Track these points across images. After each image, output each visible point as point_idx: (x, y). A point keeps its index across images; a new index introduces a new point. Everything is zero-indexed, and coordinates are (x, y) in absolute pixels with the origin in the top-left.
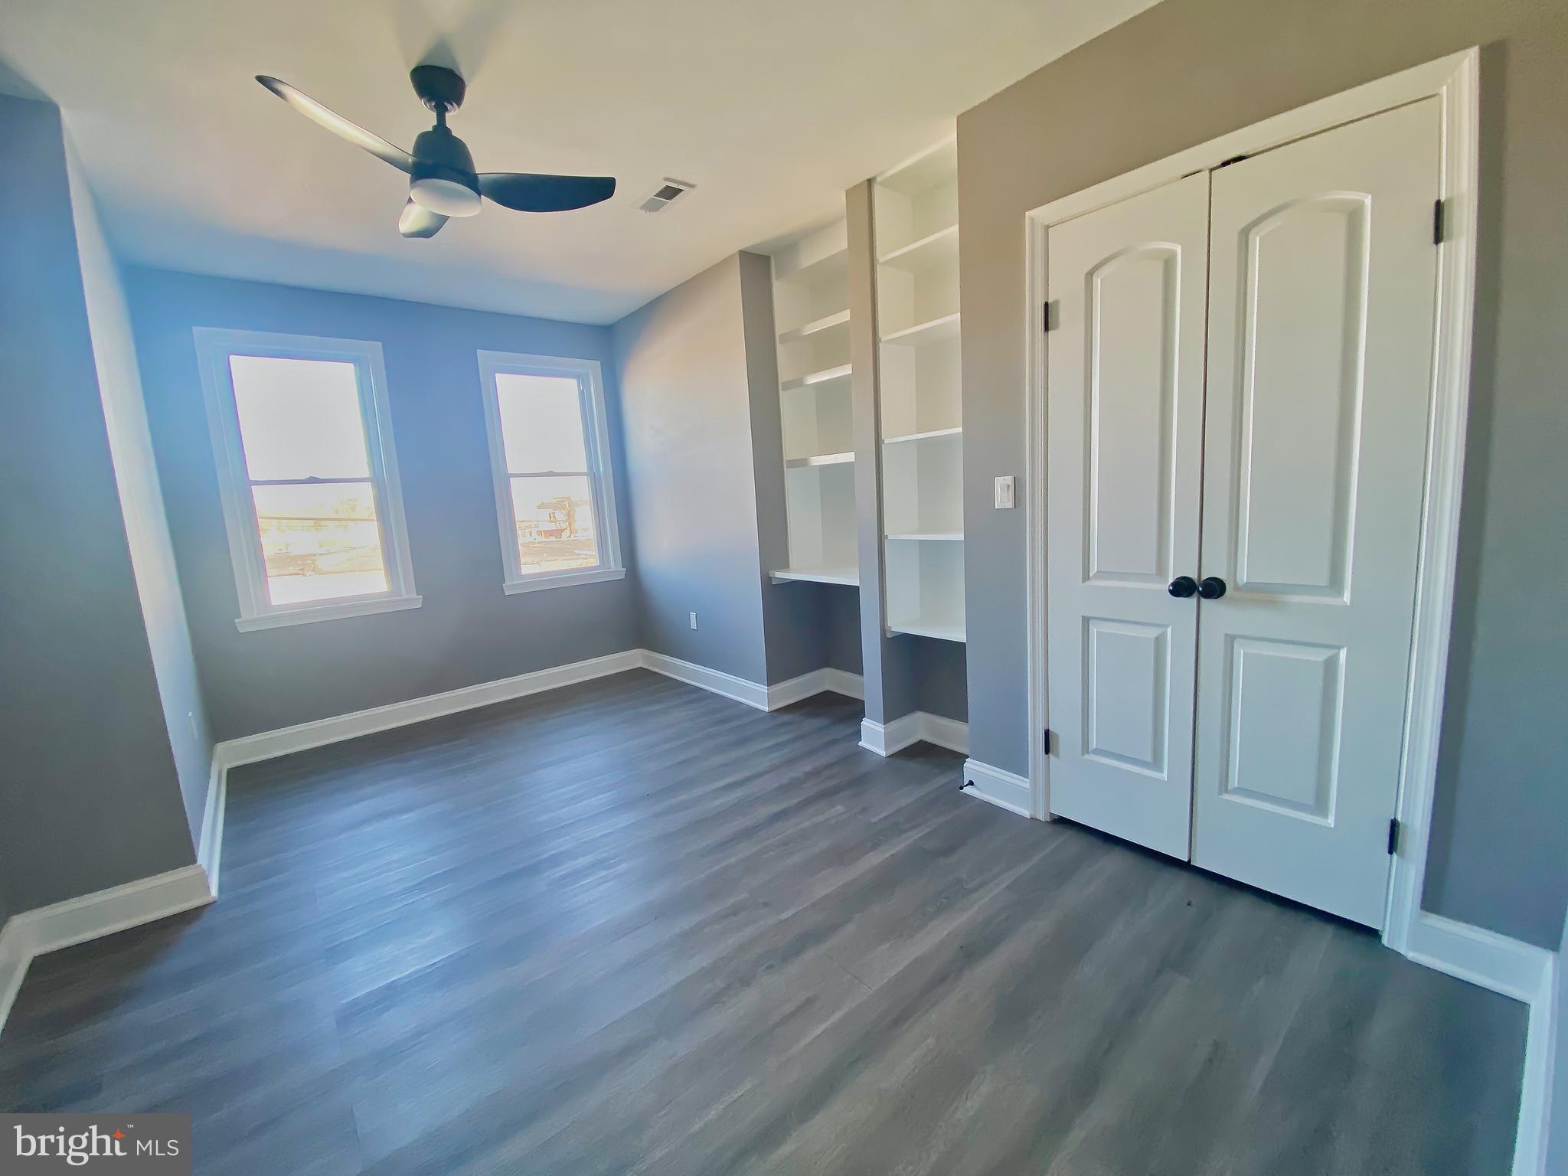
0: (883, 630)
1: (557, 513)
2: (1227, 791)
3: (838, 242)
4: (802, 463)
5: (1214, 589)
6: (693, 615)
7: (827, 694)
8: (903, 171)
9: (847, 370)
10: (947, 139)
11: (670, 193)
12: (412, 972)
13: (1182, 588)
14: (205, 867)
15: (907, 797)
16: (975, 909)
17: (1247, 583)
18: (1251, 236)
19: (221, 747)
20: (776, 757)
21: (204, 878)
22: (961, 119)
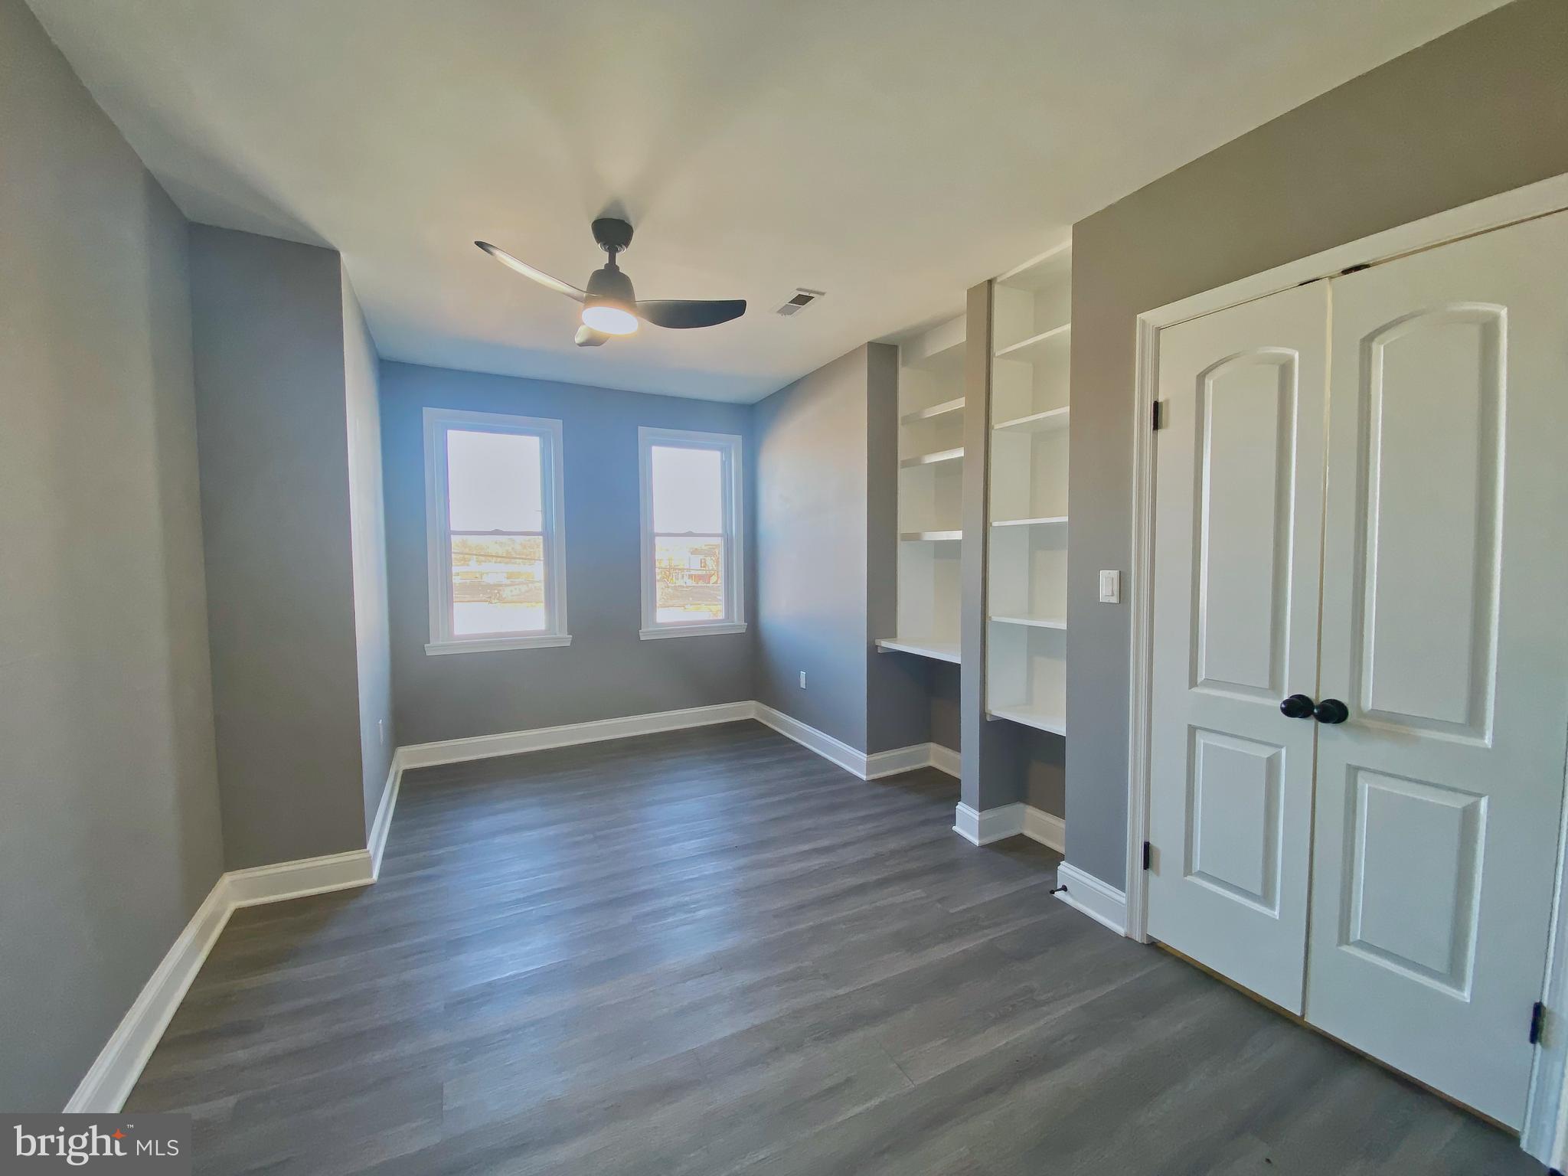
0: (983, 713)
1: (708, 559)
2: (1347, 943)
3: (958, 335)
4: (915, 537)
5: (1333, 713)
6: (803, 674)
7: (931, 770)
8: (1025, 271)
9: (959, 453)
10: (1063, 245)
11: (802, 300)
12: (510, 975)
13: (1297, 707)
14: (371, 853)
15: (993, 892)
16: (1042, 1022)
17: (1372, 710)
18: (1374, 345)
19: (402, 751)
20: (863, 829)
21: (369, 862)
22: (1076, 227)
